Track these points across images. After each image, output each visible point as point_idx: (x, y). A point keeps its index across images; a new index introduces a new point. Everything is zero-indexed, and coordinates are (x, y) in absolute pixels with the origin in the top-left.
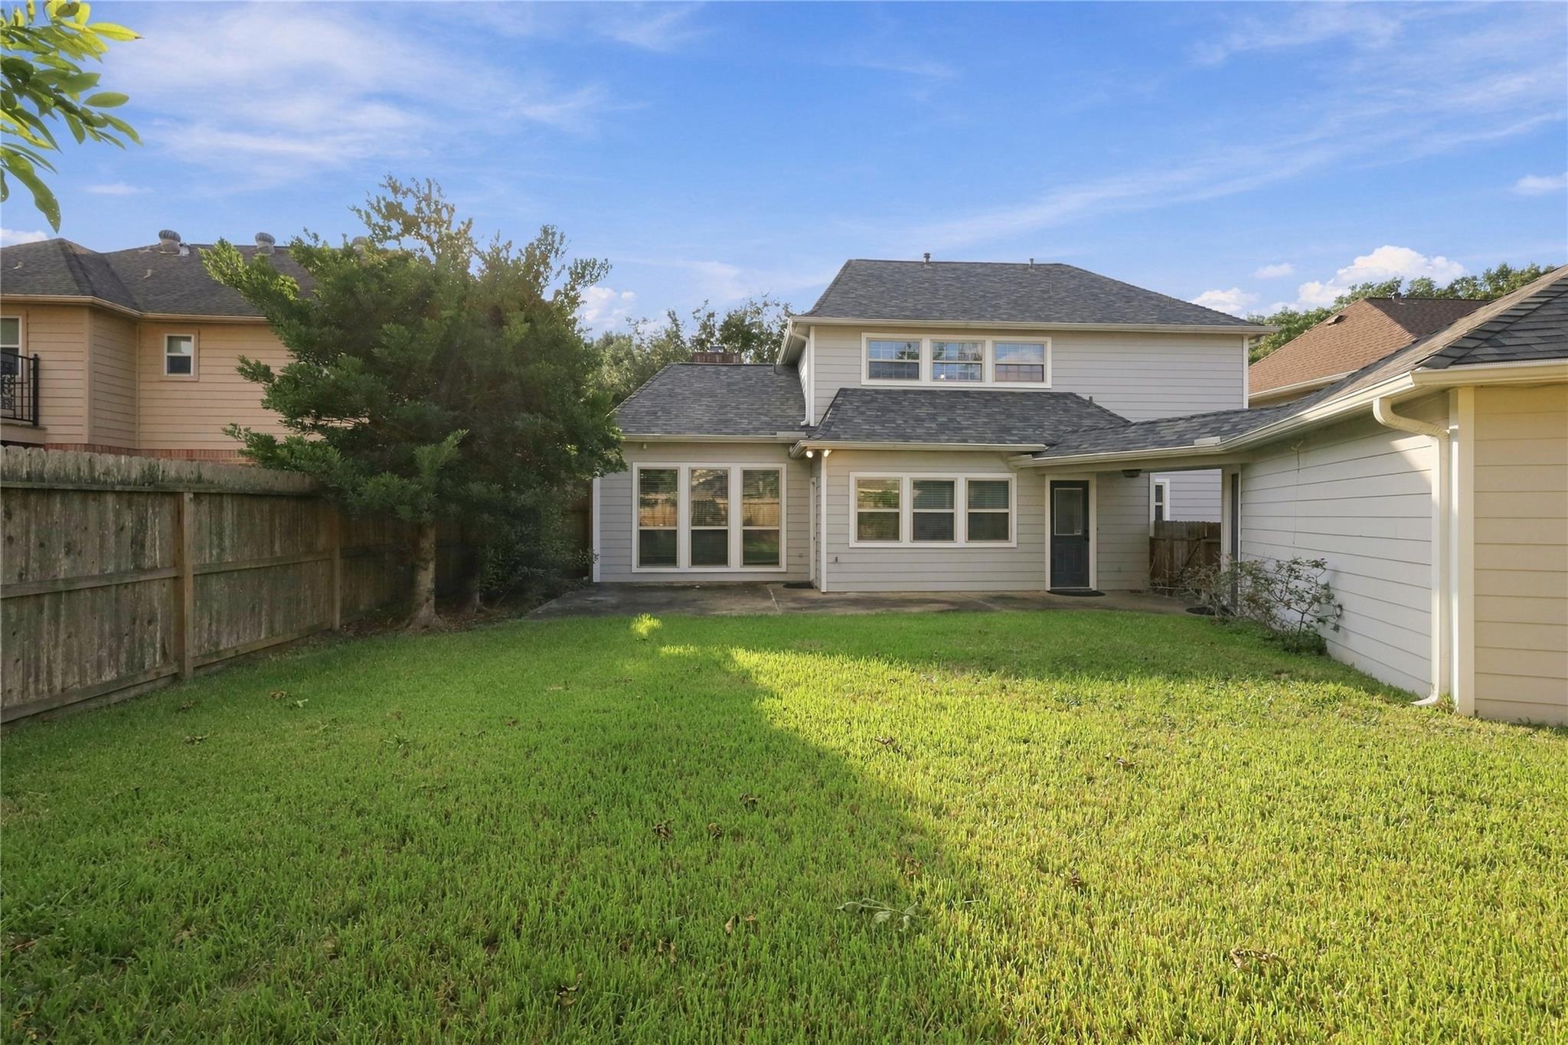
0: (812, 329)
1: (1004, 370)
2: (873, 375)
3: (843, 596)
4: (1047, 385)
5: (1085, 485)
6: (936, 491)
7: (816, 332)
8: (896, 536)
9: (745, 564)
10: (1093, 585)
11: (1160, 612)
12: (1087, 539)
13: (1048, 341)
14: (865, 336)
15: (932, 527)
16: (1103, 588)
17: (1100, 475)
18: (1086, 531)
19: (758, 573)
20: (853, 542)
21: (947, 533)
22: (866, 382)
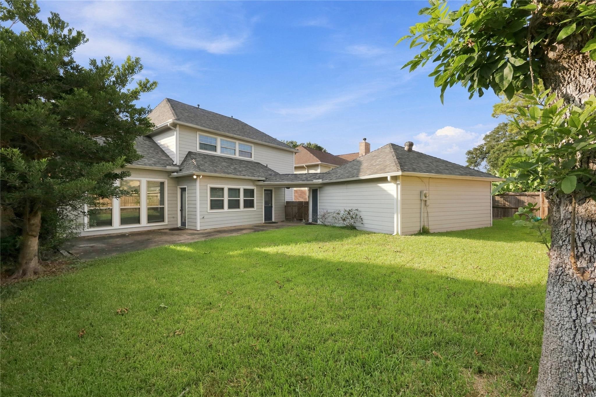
0: (178, 126)
1: (241, 152)
2: (201, 148)
3: (205, 231)
4: (253, 159)
5: (271, 191)
6: (234, 192)
7: (179, 127)
8: (222, 208)
9: (148, 222)
10: (273, 220)
11: (293, 226)
12: (272, 207)
13: (253, 145)
14: (198, 133)
15: (234, 204)
16: (276, 221)
17: (275, 188)
18: (272, 204)
19: (155, 226)
20: (209, 211)
21: (238, 207)
22: (199, 150)
